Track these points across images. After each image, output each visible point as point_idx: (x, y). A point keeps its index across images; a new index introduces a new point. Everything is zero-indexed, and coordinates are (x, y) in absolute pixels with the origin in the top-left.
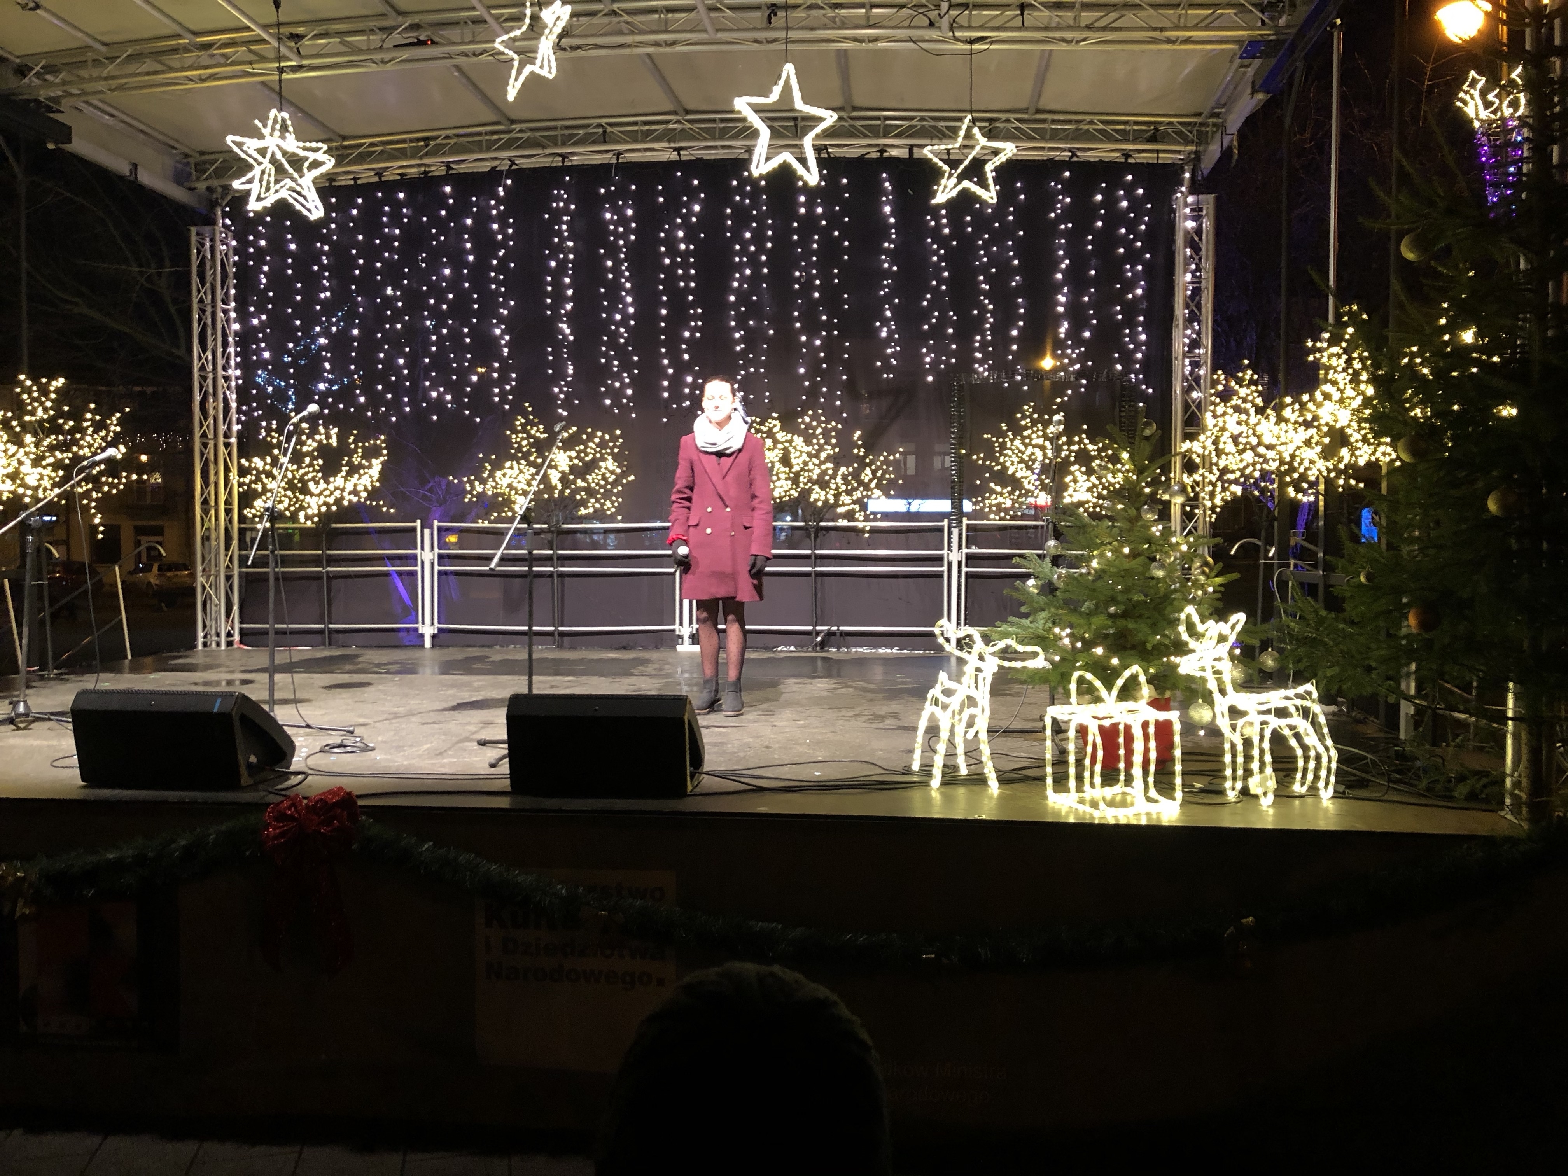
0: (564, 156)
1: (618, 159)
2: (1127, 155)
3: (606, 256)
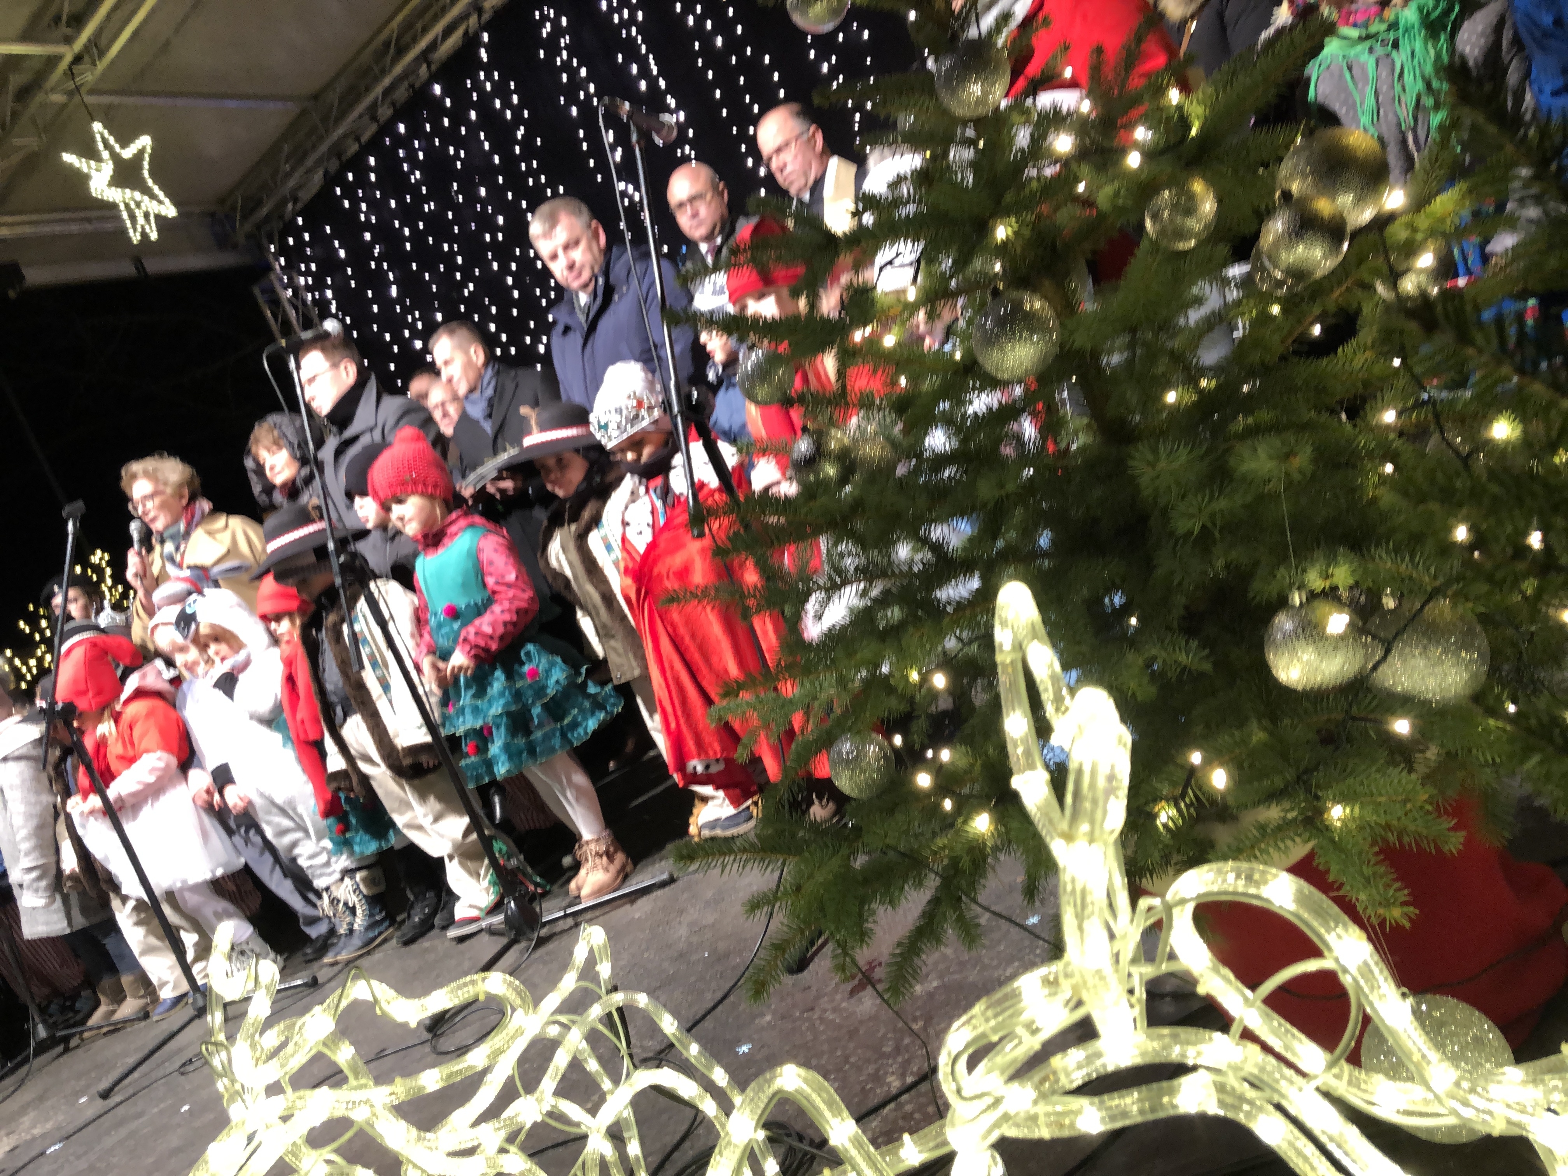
3: (627, 61)
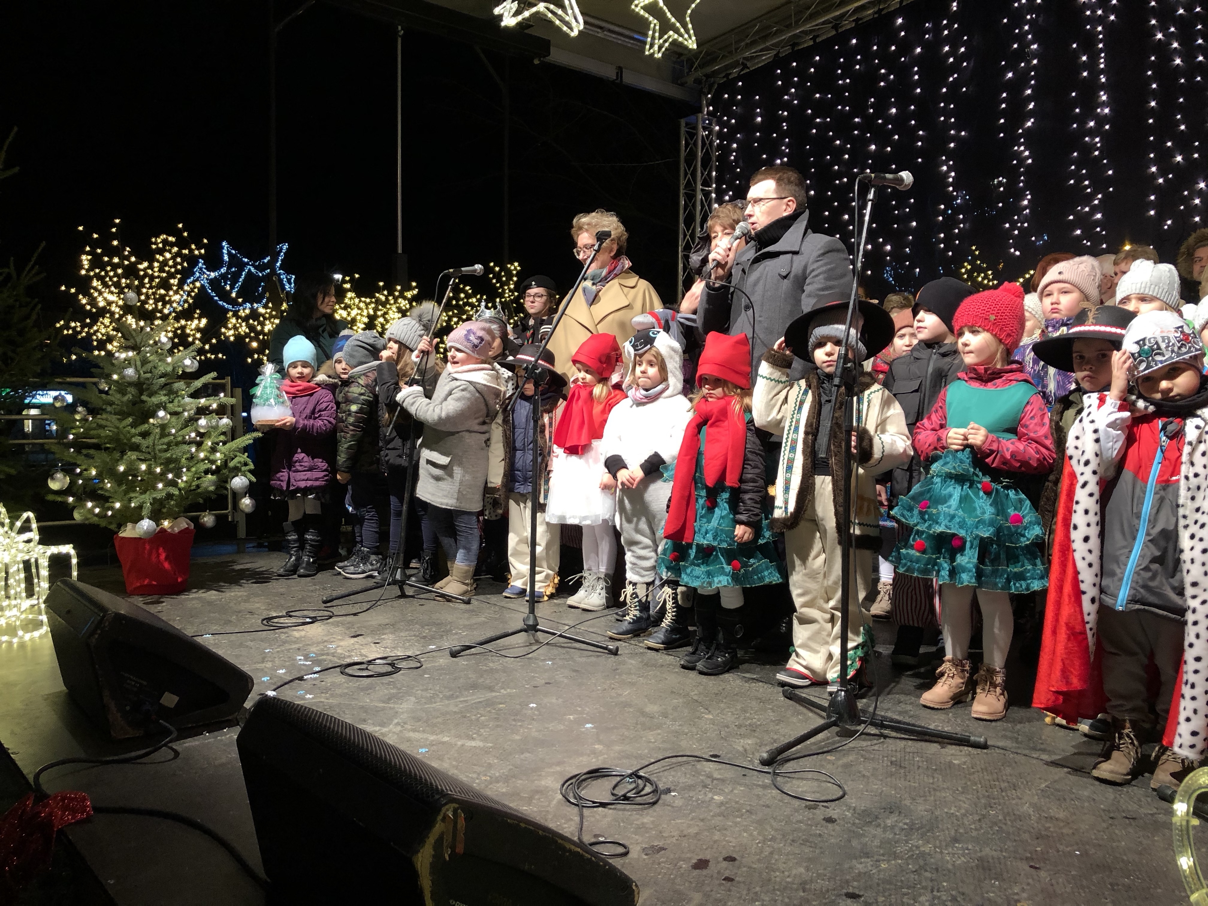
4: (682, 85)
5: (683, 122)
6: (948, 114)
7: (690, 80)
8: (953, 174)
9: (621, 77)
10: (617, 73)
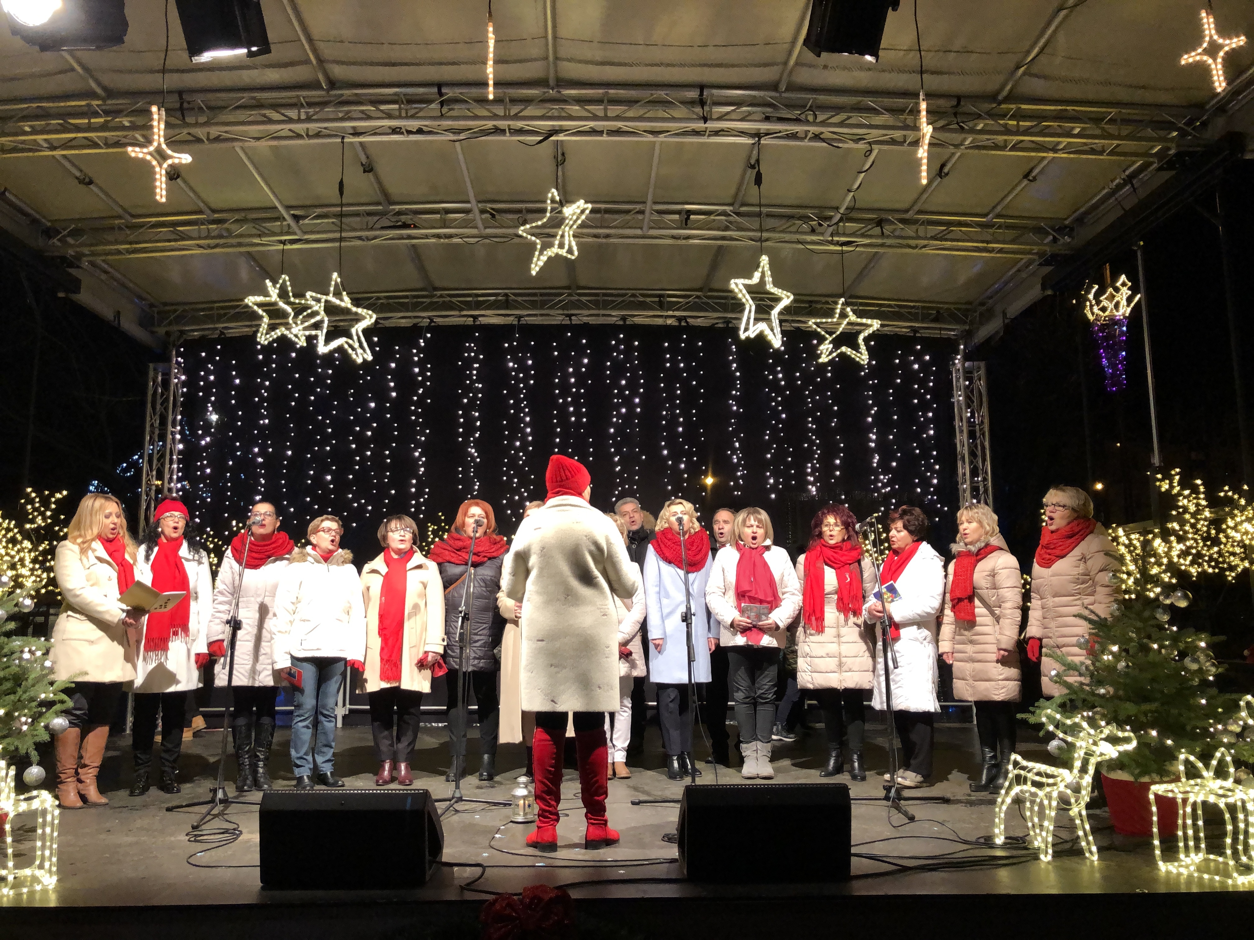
0: (475, 317)
1: (519, 321)
2: (915, 330)
3: (508, 396)
4: (152, 333)
5: (151, 366)
6: (418, 416)
7: (161, 331)
8: (424, 459)
9: (119, 321)
10: (115, 317)
